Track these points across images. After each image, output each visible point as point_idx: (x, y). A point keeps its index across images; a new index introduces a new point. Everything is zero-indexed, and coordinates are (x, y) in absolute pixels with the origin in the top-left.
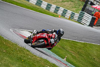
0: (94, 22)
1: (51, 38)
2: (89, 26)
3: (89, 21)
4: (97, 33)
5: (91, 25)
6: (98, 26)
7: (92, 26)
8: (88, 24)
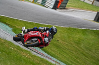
0: (57, 5)
1: (45, 37)
2: (53, 8)
3: (53, 3)
4: (60, 15)
5: (55, 7)
6: (61, 9)
7: (55, 9)
8: (52, 7)
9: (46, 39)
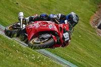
9: (66, 35)
